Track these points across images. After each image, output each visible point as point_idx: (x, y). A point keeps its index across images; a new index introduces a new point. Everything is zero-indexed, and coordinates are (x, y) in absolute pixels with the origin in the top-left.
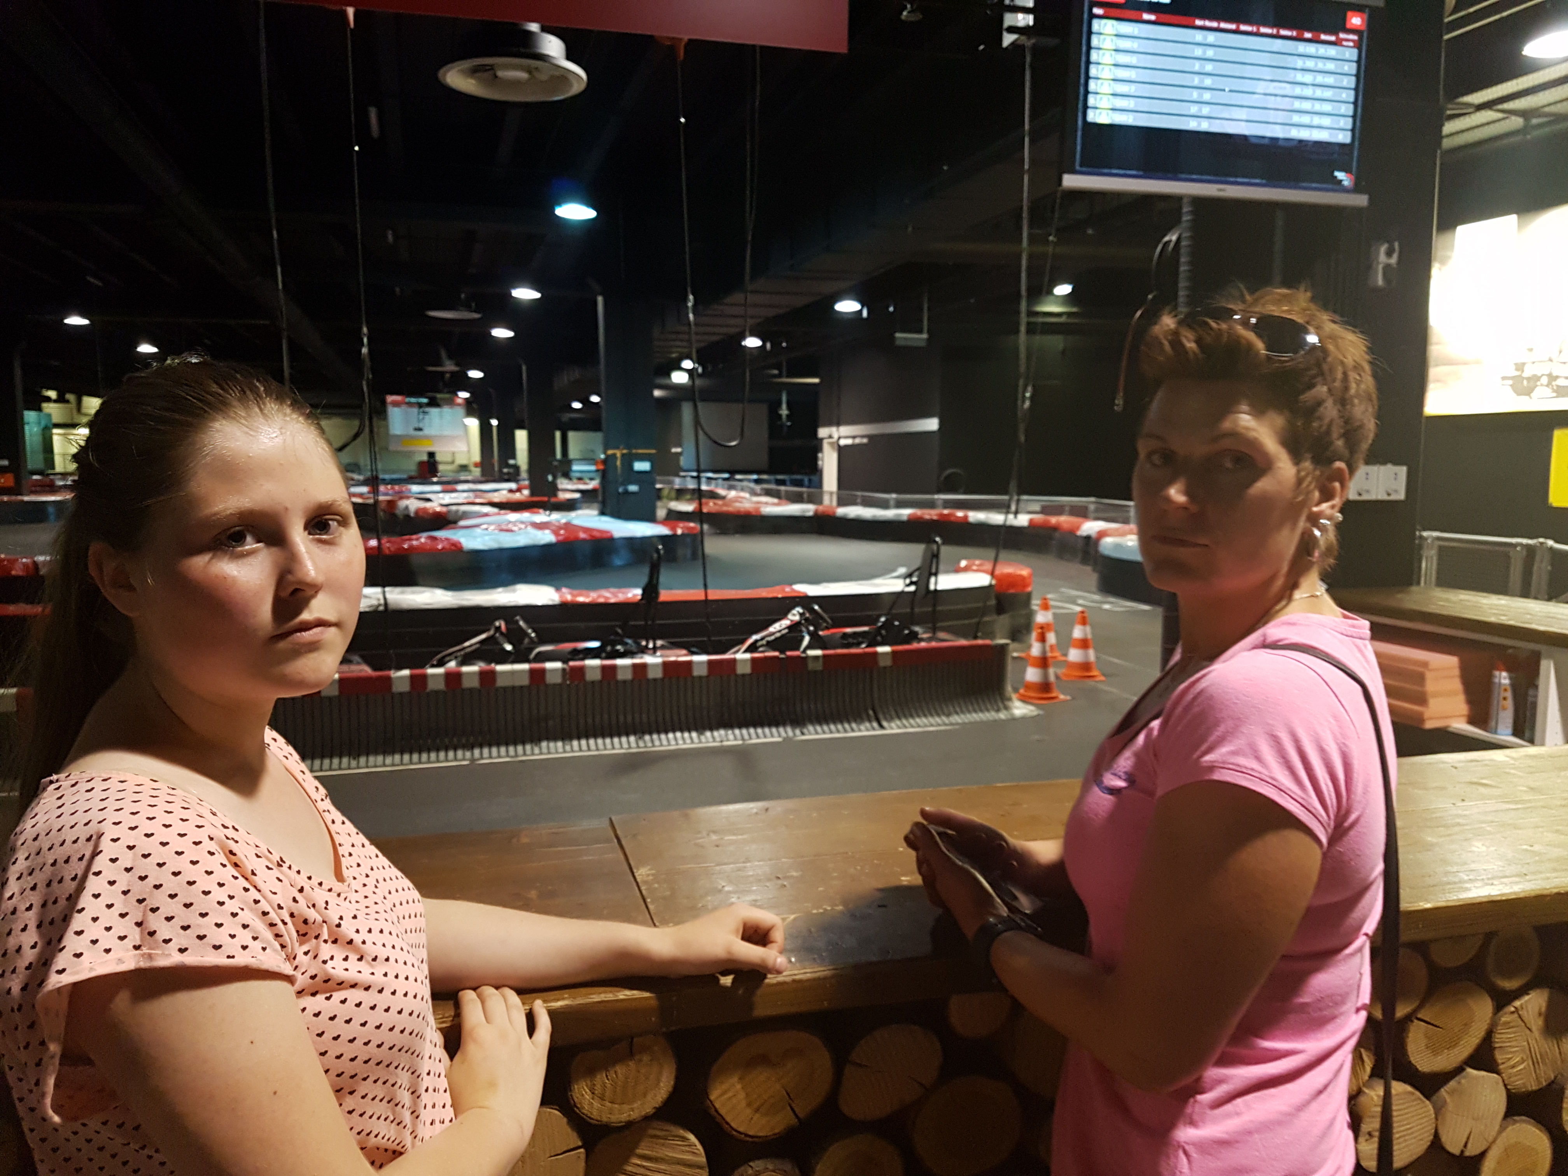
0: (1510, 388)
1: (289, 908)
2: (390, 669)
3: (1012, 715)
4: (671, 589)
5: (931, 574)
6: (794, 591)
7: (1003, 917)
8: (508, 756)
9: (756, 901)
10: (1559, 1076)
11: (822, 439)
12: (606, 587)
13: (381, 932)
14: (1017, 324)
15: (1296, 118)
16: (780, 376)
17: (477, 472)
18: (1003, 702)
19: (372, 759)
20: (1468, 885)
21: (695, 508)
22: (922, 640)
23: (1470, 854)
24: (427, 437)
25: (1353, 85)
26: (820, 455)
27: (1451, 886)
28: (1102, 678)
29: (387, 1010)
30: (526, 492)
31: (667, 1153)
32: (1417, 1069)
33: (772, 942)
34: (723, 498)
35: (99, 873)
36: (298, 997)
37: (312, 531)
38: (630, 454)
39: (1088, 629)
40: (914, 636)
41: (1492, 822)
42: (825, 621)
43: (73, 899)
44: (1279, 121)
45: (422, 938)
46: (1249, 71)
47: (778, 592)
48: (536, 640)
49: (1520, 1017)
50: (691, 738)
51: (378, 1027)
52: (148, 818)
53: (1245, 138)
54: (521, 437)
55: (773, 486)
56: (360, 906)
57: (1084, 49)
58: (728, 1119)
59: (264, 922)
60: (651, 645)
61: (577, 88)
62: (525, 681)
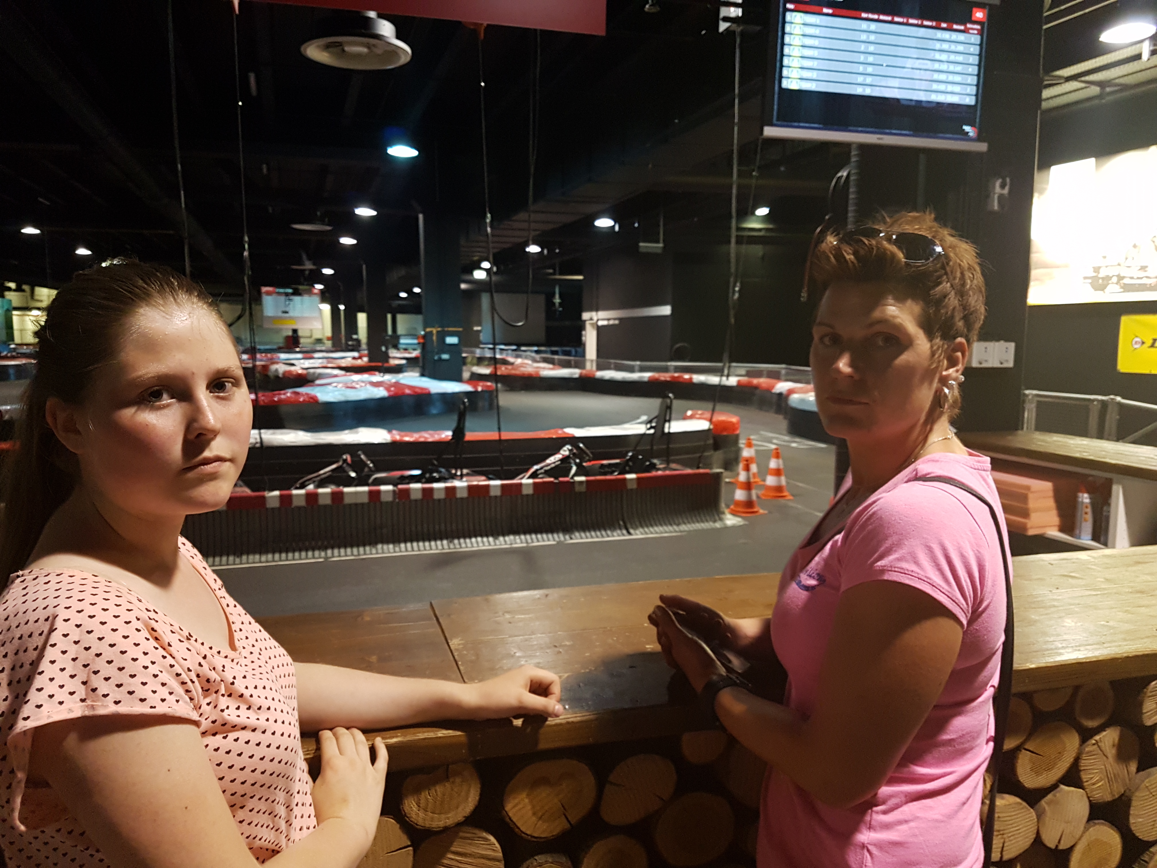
0: (1089, 285)
1: (196, 670)
2: (264, 490)
3: (725, 524)
4: (475, 431)
5: (665, 421)
6: (565, 433)
7: (722, 675)
8: (352, 555)
9: (539, 663)
10: (1127, 791)
11: (585, 321)
12: (425, 430)
13: (264, 688)
14: (729, 237)
15: (935, 86)
16: (554, 274)
17: (329, 344)
18: (718, 515)
19: (251, 557)
20: (1061, 651)
21: (492, 372)
22: (658, 469)
23: (1064, 628)
24: (291, 318)
25: (977, 62)
26: (583, 333)
27: (1050, 652)
28: (791, 498)
29: (268, 746)
30: (366, 359)
31: (473, 850)
32: (1024, 786)
33: (551, 694)
34: (512, 364)
35: (55, 645)
36: (202, 737)
37: (213, 391)
38: (443, 331)
39: (781, 461)
40: (653, 467)
41: (1079, 604)
42: (588, 455)
43: (35, 664)
44: (923, 88)
45: (294, 692)
46: (901, 51)
47: (553, 434)
48: (373, 469)
49: (1099, 746)
50: (489, 542)
51: (262, 759)
52: (91, 604)
53: (898, 100)
54: (362, 318)
55: (549, 356)
56: (249, 669)
57: (780, 34)
58: (519, 825)
59: (177, 680)
60: (459, 473)
61: (404, 59)
62: (365, 500)
